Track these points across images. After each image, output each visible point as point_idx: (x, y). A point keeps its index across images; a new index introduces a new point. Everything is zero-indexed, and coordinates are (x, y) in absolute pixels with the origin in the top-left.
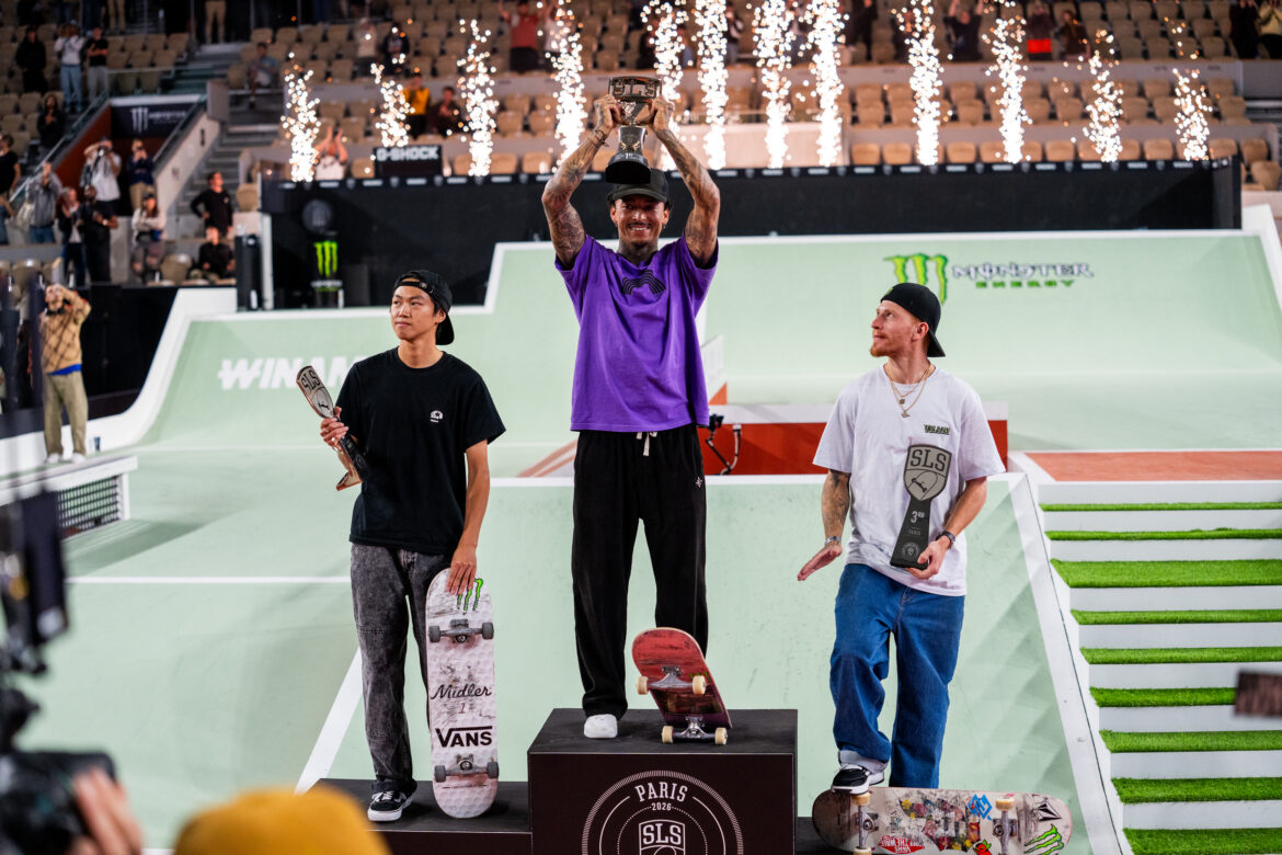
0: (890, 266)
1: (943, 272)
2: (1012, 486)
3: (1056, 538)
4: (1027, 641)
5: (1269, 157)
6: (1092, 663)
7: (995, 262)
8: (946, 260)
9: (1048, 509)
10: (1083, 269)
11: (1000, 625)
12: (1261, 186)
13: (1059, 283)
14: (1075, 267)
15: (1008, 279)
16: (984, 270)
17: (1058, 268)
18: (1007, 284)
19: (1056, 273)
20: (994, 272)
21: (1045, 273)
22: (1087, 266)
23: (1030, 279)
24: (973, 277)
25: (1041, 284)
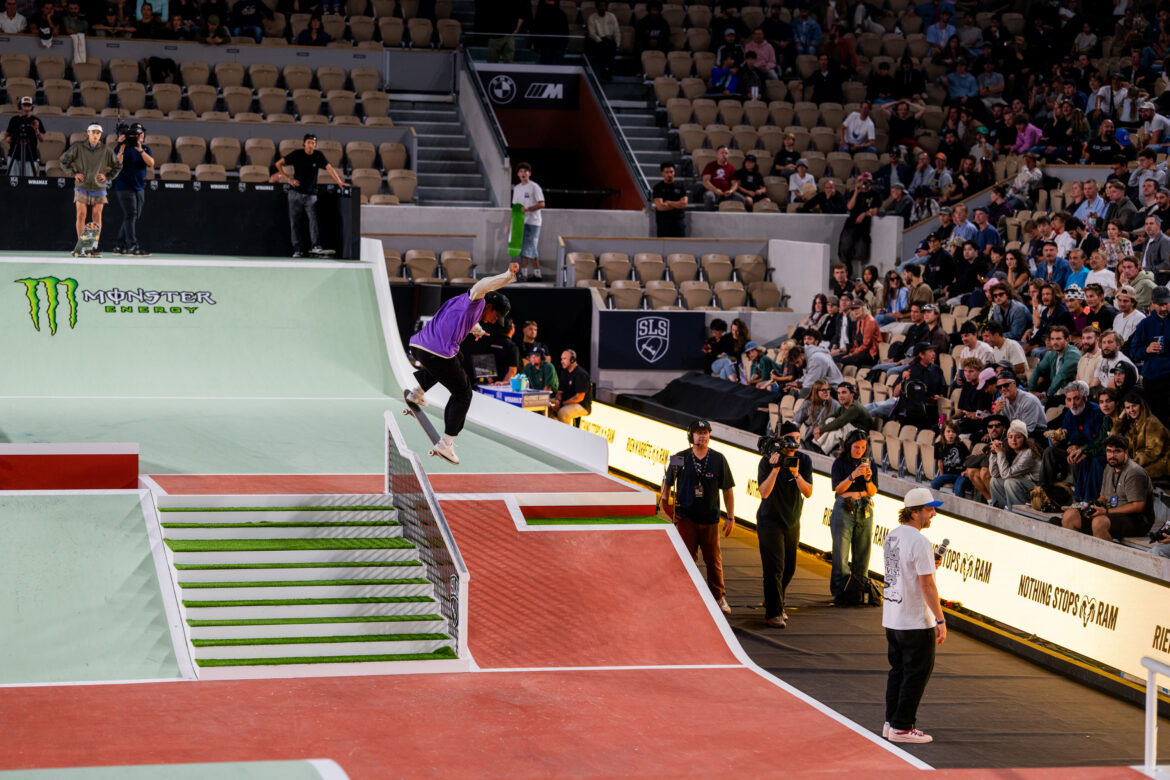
0: (21, 287)
1: (75, 297)
2: (141, 497)
3: (167, 526)
4: (149, 581)
5: (408, 165)
6: (183, 588)
7: (124, 289)
8: (77, 284)
9: (162, 510)
10: (206, 297)
11: (134, 573)
12: (395, 198)
13: (183, 310)
14: (199, 295)
15: (135, 304)
16: (113, 295)
17: (183, 295)
18: (135, 309)
19: (181, 300)
20: (122, 297)
21: (170, 299)
22: (210, 294)
23: (156, 305)
24: (102, 301)
25: (167, 310)
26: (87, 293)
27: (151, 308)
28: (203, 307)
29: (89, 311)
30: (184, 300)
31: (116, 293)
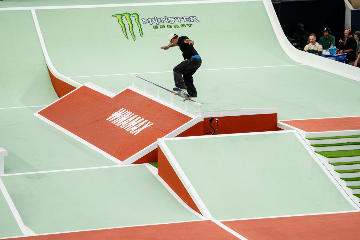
10: (194, 19)
13: (186, 25)
14: (191, 18)
15: (165, 24)
16: (155, 20)
17: (184, 18)
18: (166, 27)
19: (184, 21)
20: (159, 21)
21: (179, 21)
22: (196, 17)
23: (174, 24)
24: (151, 23)
25: (179, 26)
26: (143, 20)
27: (172, 25)
28: (194, 24)
29: (147, 28)
30: (185, 21)
31: (156, 19)
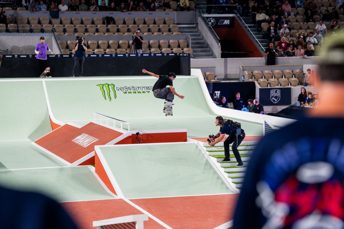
0: (99, 87)
1: (114, 89)
3: (209, 151)
7: (128, 86)
8: (114, 86)
9: (205, 147)
14: (150, 87)
17: (145, 88)
18: (132, 92)
24: (122, 90)
25: (141, 92)
26: (117, 88)
27: (137, 92)
